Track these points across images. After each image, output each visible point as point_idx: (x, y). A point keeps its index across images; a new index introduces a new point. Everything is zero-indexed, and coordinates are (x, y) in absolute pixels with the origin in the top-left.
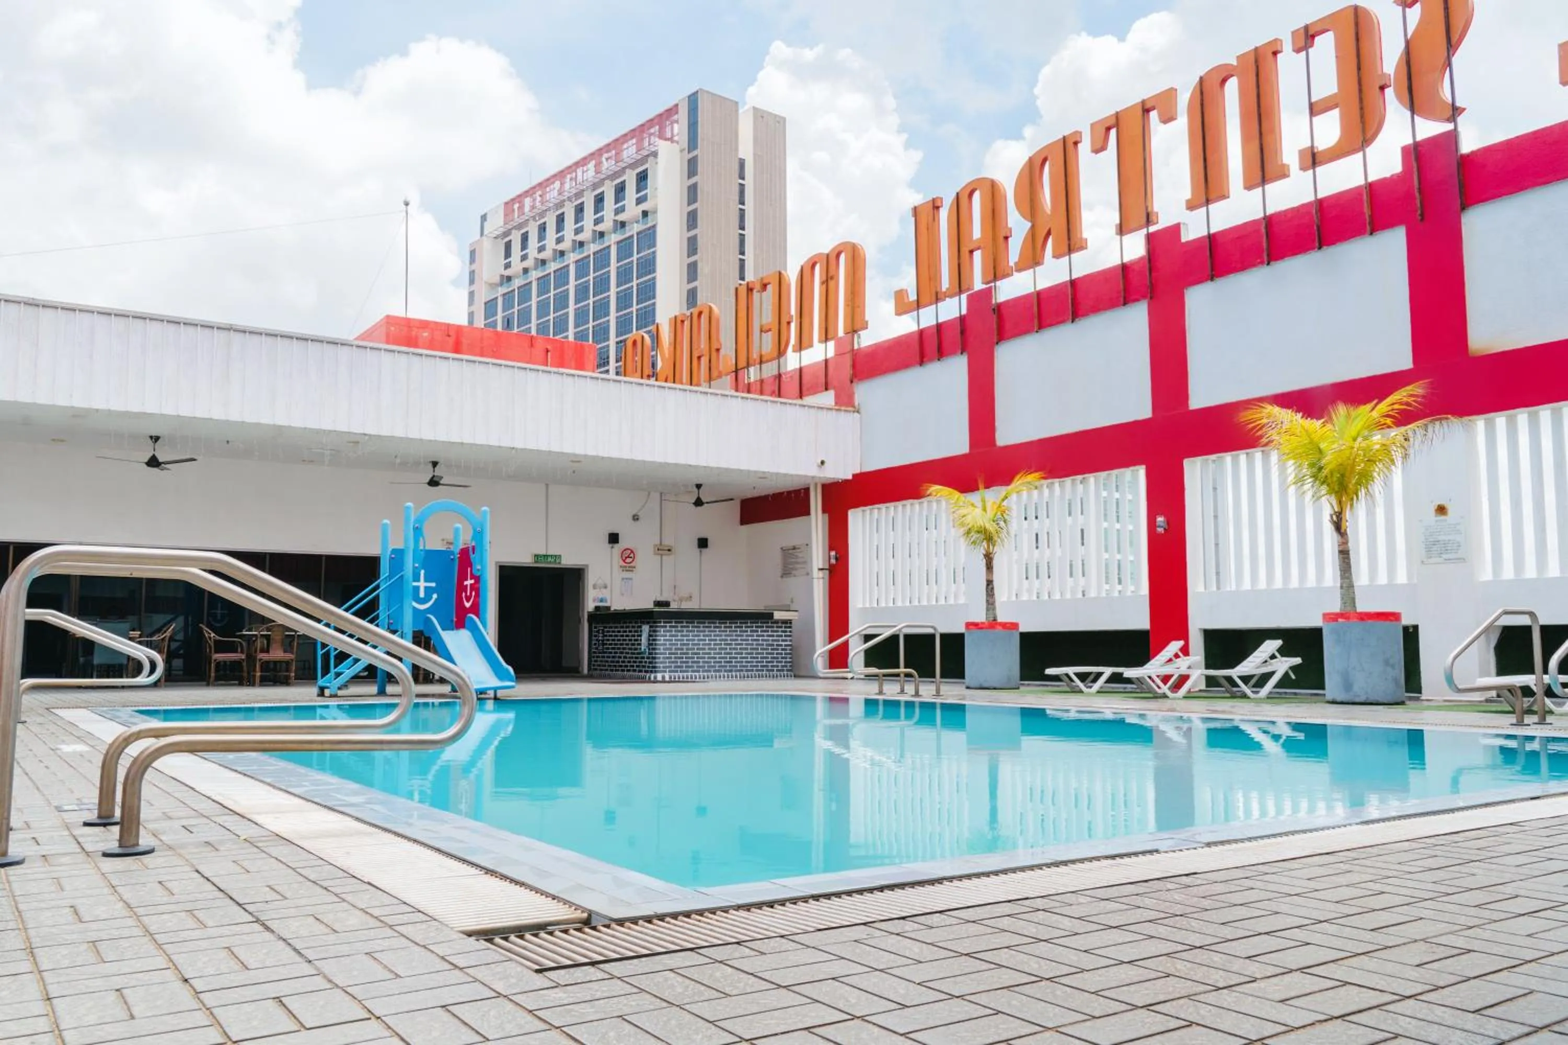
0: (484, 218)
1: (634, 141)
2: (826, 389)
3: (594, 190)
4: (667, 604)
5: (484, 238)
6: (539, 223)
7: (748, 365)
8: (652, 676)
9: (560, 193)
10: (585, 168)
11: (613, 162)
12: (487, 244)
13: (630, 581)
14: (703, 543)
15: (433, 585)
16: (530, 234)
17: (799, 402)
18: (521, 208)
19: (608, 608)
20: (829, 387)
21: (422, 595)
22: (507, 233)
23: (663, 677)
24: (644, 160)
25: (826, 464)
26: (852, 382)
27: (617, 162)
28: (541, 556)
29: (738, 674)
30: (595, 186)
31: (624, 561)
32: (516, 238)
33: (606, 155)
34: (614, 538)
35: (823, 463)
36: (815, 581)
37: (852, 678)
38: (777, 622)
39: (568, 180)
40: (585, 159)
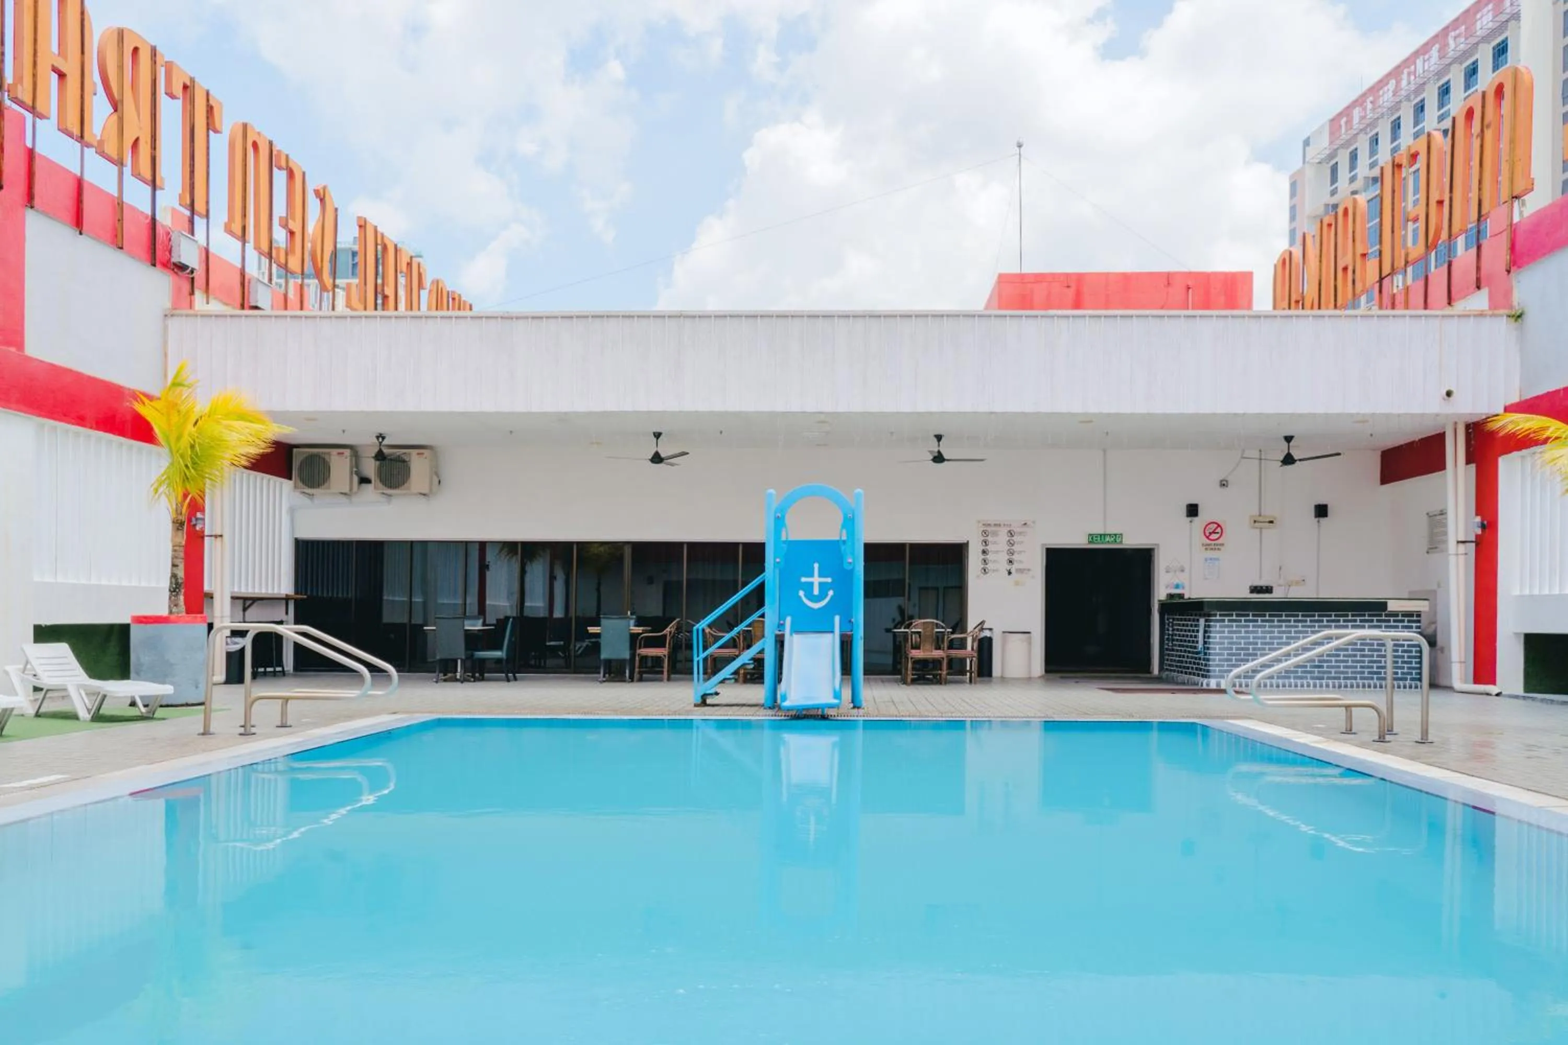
0: (1307, 143)
1: (1490, 6)
2: (1478, 287)
3: (1438, 80)
4: (1269, 590)
5: (1306, 165)
6: (1370, 135)
7: (1393, 271)
8: (1205, 681)
9: (1395, 93)
10: (1426, 57)
11: (1463, 40)
12: (1310, 173)
13: (1217, 563)
14: (1321, 511)
15: (829, 580)
16: (1359, 152)
17: (1448, 311)
18: (1349, 122)
19: (1181, 596)
20: (1482, 285)
21: (816, 592)
22: (1332, 155)
23: (1218, 684)
24: (1503, 26)
25: (1455, 395)
26: (1509, 272)
27: (1466, 39)
28: (1097, 535)
29: (1330, 682)
30: (1439, 74)
31: (1208, 537)
32: (1343, 159)
33: (1453, 34)
34: (1193, 510)
35: (1449, 394)
36: (1452, 559)
37: (1498, 695)
38: (1395, 614)
39: (1405, 76)
40: (1426, 44)
